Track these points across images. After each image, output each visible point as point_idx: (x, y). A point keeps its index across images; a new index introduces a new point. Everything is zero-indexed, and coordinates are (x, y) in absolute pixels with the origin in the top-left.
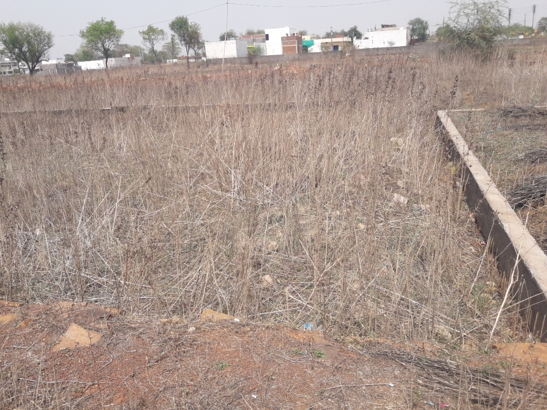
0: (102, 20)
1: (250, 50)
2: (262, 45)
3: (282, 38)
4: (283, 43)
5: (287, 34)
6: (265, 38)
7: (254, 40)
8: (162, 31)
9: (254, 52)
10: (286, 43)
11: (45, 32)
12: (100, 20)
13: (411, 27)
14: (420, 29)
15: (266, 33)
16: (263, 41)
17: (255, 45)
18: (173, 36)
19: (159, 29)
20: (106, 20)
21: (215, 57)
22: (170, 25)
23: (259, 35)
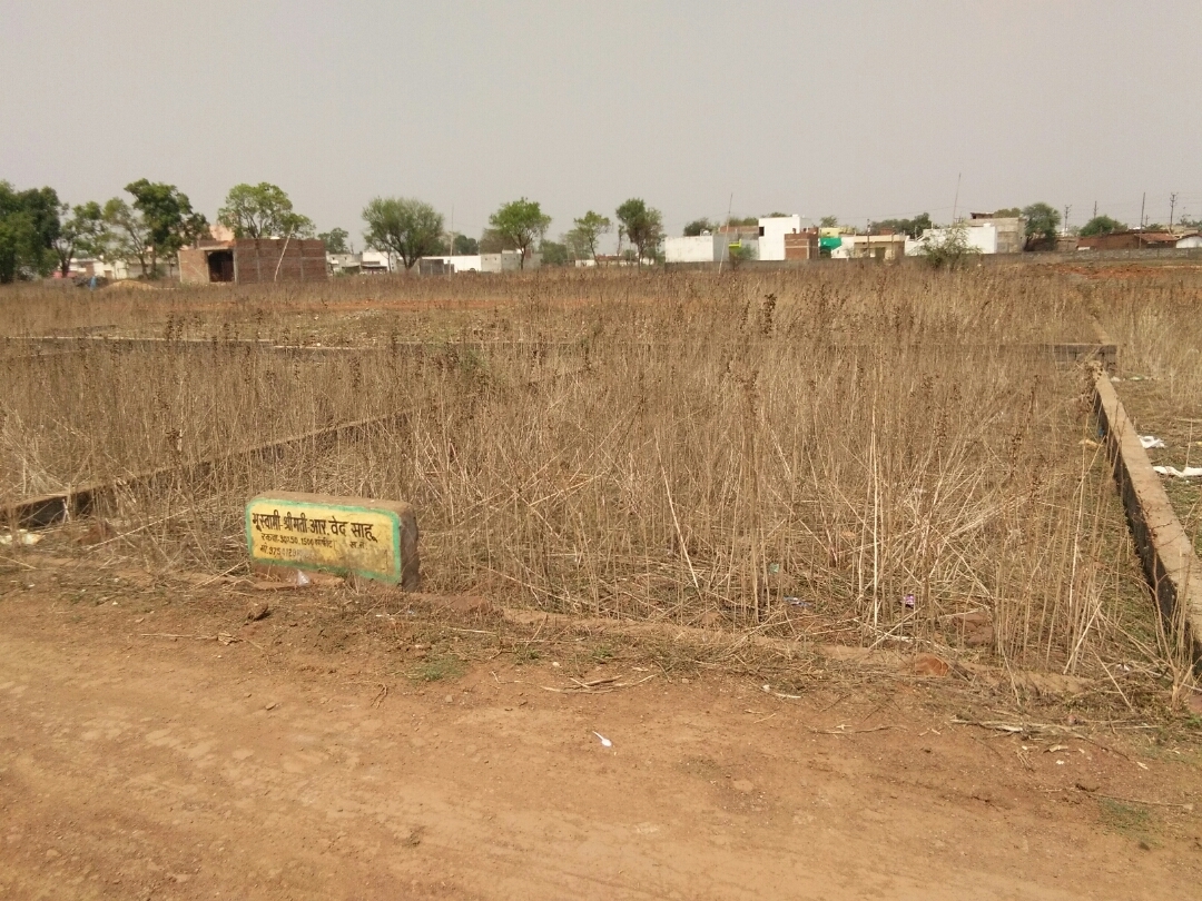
0: (522, 201)
1: (732, 251)
2: (753, 244)
3: (786, 236)
4: (787, 243)
5: (794, 230)
6: (758, 232)
7: (740, 236)
8: (607, 221)
9: (740, 253)
10: (792, 243)
11: (433, 214)
12: (519, 200)
15: (760, 225)
16: (755, 237)
17: (741, 244)
18: (622, 228)
19: (603, 217)
20: (528, 202)
21: (679, 260)
22: (618, 212)
23: (748, 227)
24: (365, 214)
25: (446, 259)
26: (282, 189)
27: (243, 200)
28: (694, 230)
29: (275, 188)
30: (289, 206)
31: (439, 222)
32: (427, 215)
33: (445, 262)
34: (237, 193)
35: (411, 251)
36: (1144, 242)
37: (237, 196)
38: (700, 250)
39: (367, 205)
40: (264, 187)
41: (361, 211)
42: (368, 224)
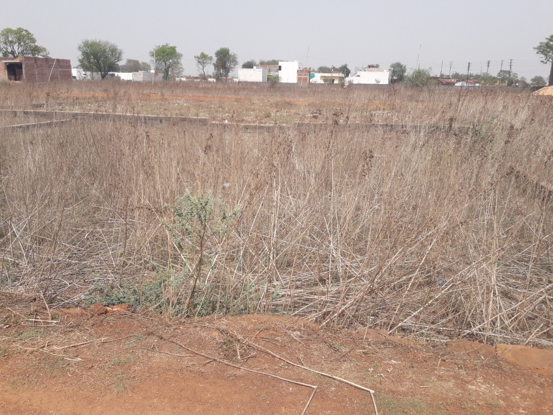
1: (269, 77)
2: (277, 74)
3: (298, 71)
4: (298, 75)
6: (278, 68)
7: (270, 70)
9: (273, 79)
10: (301, 75)
11: (116, 50)
12: (165, 44)
13: (392, 69)
14: (399, 71)
15: (279, 65)
16: (278, 71)
17: (272, 74)
19: (209, 56)
20: (170, 45)
21: (245, 80)
22: (216, 54)
23: (273, 66)
24: (80, 48)
25: (116, 74)
26: (30, 32)
27: (8, 37)
28: (249, 65)
29: (26, 31)
30: (34, 41)
31: (120, 54)
32: (114, 50)
33: (116, 75)
34: (5, 32)
35: (105, 69)
36: (442, 82)
37: (5, 35)
38: (256, 75)
39: (81, 43)
40: (20, 30)
41: (77, 46)
42: (80, 53)
